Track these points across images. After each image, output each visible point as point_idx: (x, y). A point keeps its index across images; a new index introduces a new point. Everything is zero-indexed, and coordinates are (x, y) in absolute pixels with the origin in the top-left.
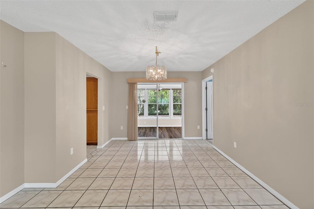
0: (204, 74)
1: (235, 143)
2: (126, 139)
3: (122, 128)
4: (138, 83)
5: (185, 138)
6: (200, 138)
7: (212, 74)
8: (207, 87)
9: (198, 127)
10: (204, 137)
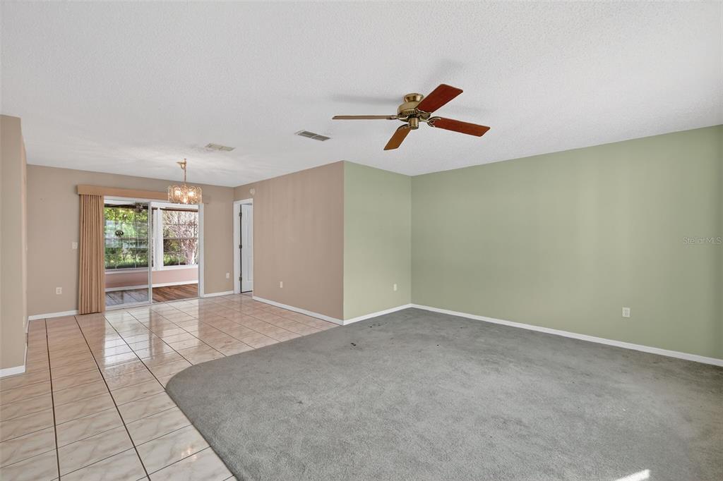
0: (238, 192)
1: (281, 283)
2: (74, 312)
3: (59, 290)
4: (105, 197)
5: (205, 296)
6: (231, 292)
7: (251, 196)
8: (241, 213)
9: (228, 275)
10: (237, 290)
